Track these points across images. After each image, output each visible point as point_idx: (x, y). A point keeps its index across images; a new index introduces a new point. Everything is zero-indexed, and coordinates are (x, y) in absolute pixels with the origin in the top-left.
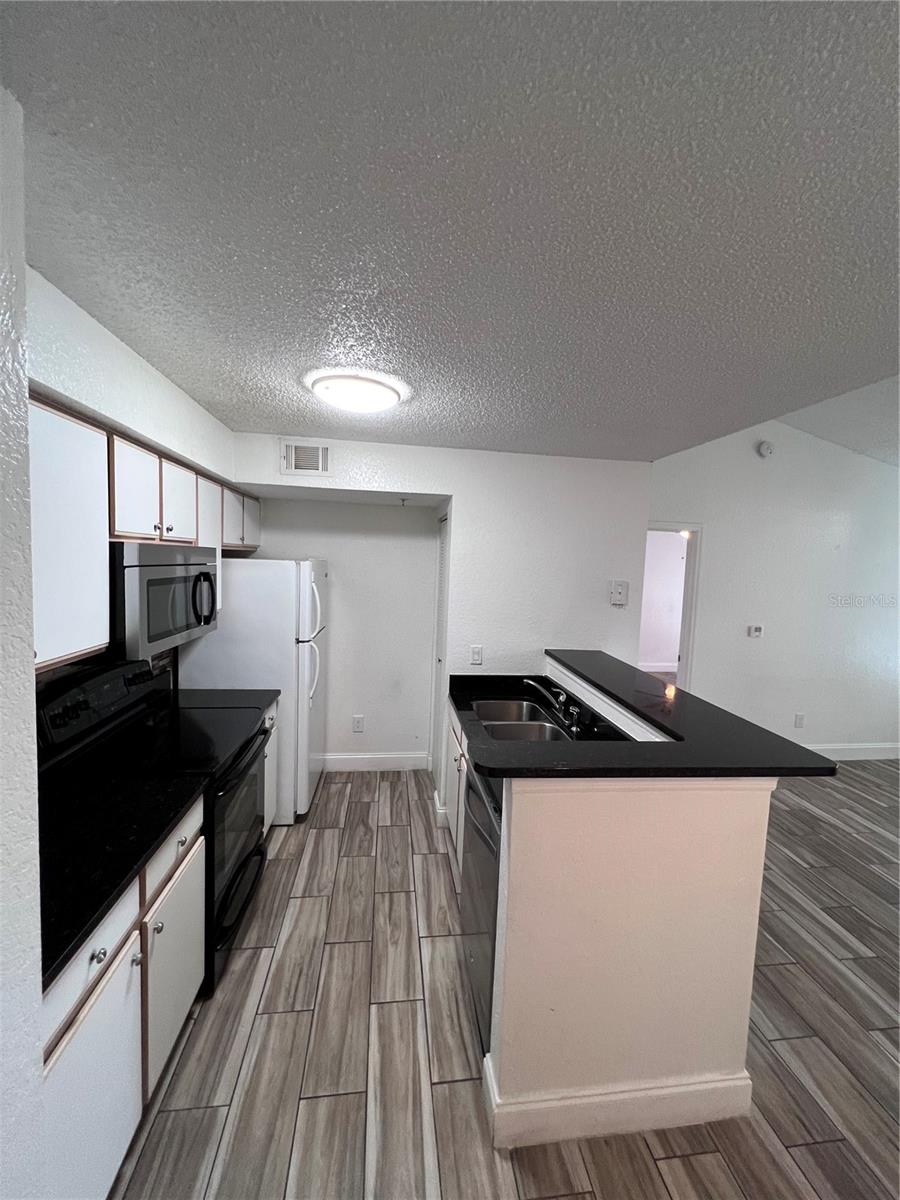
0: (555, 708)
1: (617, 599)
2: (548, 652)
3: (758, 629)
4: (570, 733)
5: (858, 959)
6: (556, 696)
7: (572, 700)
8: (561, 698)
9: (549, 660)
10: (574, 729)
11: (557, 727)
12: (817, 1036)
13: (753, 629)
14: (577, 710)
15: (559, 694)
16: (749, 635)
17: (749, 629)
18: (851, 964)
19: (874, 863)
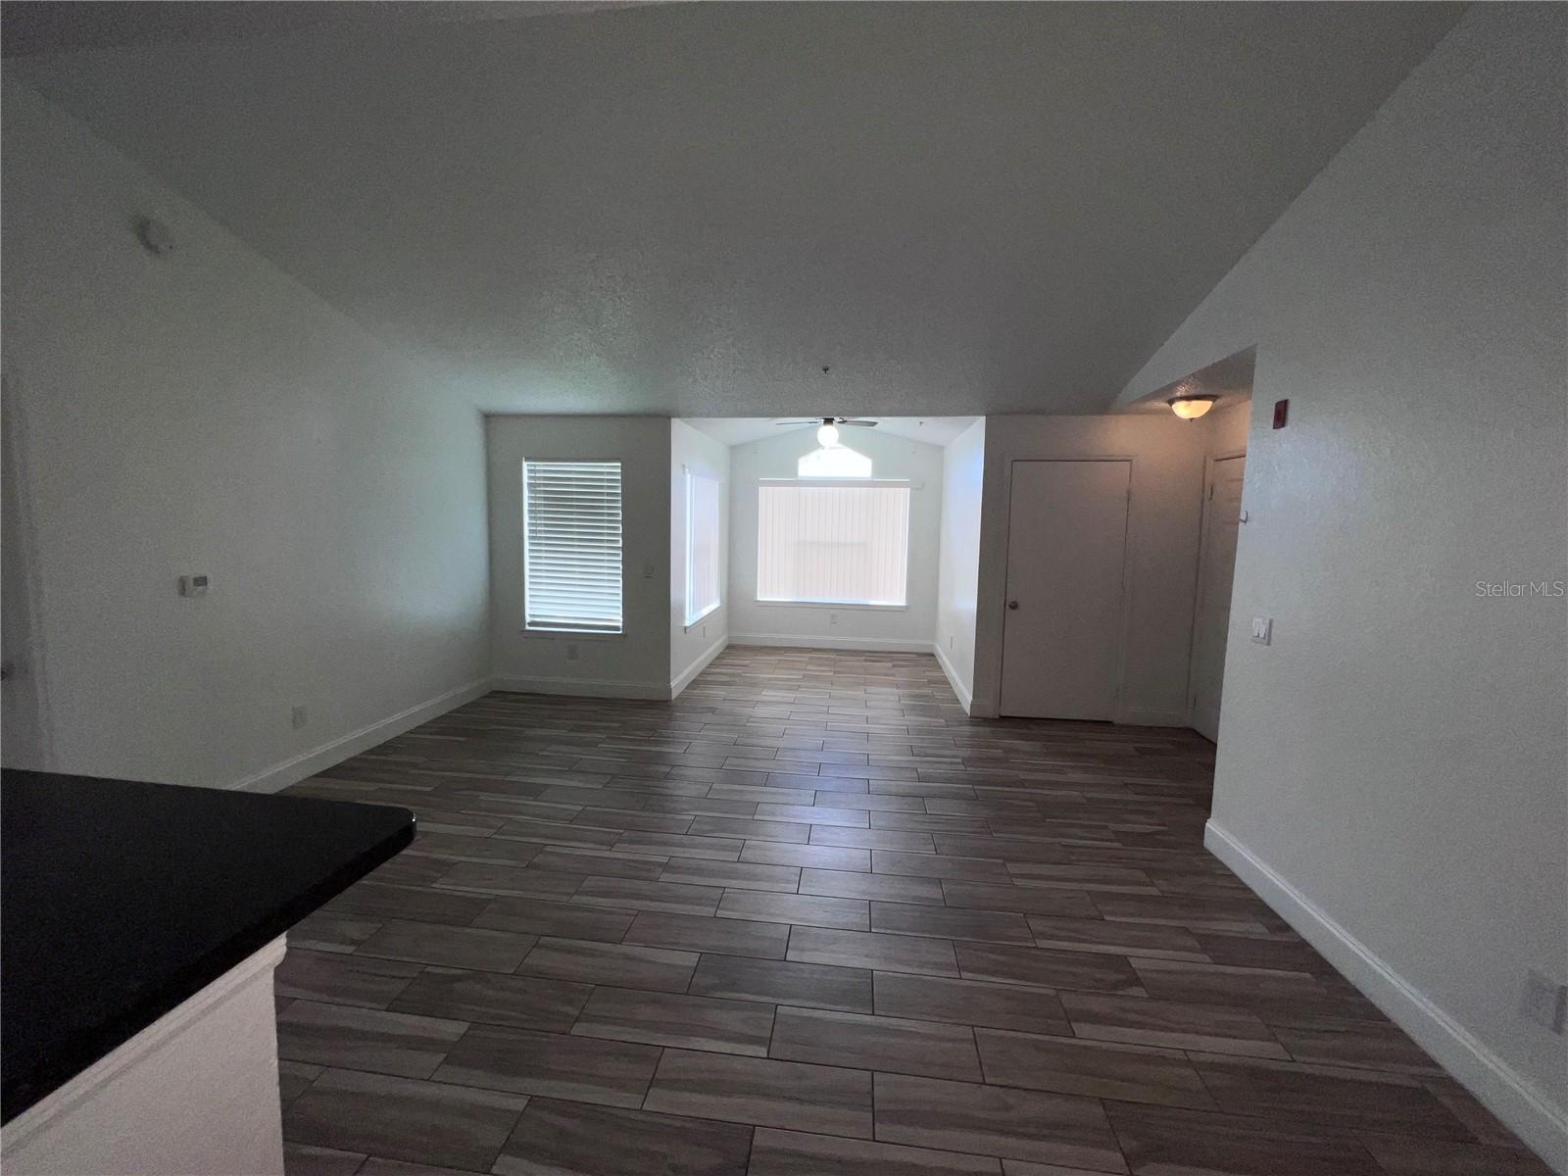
5: (453, 1054)
13: (191, 582)
16: (185, 591)
17: (184, 581)
18: (446, 1070)
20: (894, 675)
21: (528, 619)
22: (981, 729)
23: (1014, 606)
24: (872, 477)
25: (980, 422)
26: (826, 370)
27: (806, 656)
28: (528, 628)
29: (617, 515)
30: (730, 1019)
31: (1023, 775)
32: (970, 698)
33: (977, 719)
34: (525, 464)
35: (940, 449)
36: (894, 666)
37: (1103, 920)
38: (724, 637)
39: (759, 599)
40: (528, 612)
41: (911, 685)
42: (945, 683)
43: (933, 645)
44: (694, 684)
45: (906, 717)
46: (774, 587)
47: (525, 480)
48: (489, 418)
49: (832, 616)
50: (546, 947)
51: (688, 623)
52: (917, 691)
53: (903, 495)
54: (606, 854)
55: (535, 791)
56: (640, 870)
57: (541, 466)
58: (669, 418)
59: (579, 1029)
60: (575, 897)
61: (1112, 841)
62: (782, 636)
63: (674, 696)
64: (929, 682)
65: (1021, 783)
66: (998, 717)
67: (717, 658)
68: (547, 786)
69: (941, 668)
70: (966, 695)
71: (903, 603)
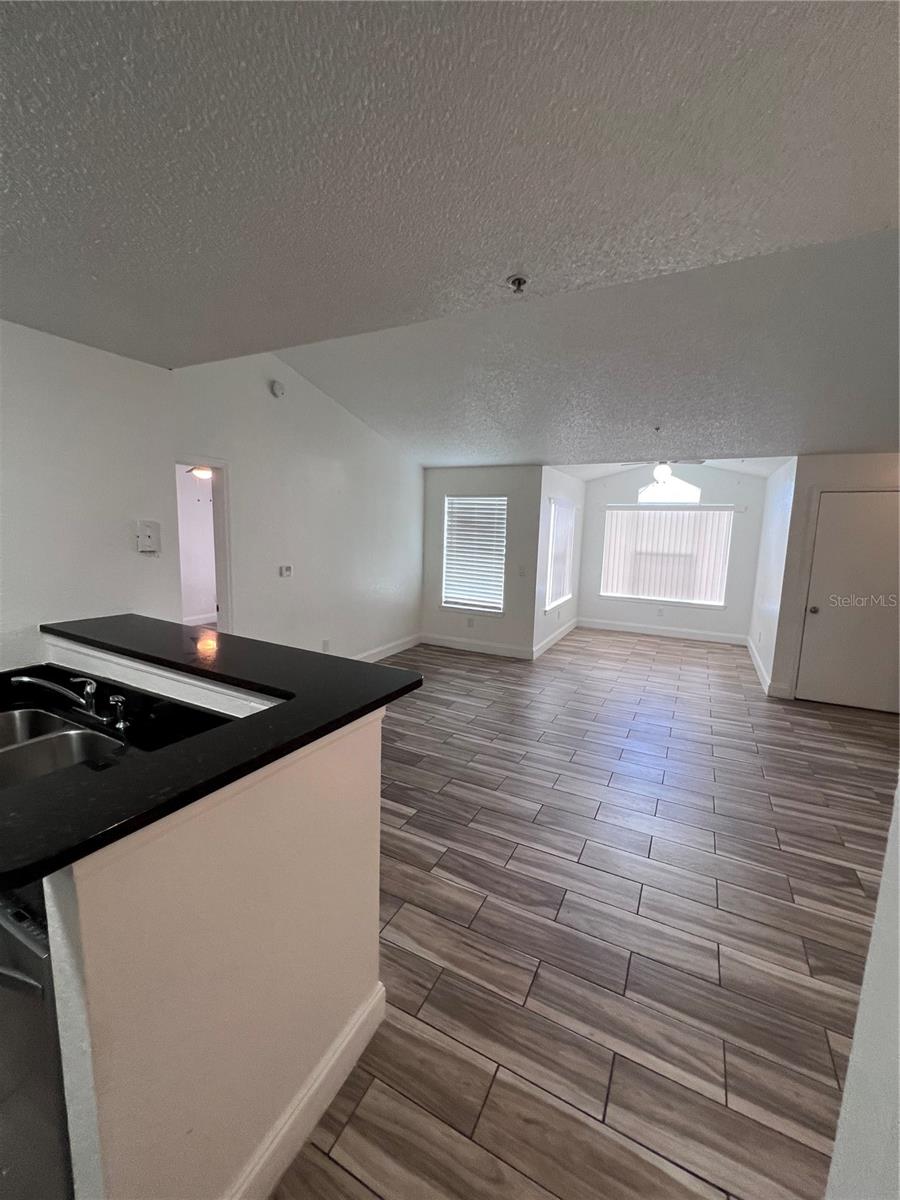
0: (80, 705)
1: (148, 545)
2: (45, 629)
3: (288, 569)
4: (115, 733)
5: (410, 821)
6: (79, 688)
7: (106, 687)
8: (88, 689)
9: (50, 639)
10: (120, 725)
11: (89, 731)
12: (406, 902)
13: (284, 569)
14: (121, 698)
15: (83, 685)
16: (281, 574)
17: (281, 568)
18: (407, 827)
19: (395, 741)
20: (707, 659)
21: (444, 599)
22: (776, 706)
23: (815, 611)
24: (701, 502)
25: (792, 462)
26: (657, 429)
27: (635, 640)
28: (443, 604)
29: (503, 532)
30: (558, 840)
31: (803, 743)
32: (769, 681)
33: (773, 699)
34: (446, 499)
35: (765, 479)
36: (708, 653)
37: (843, 845)
38: (574, 620)
39: (602, 593)
40: (444, 594)
41: (722, 667)
42: (752, 669)
43: (746, 640)
44: (550, 651)
45: (712, 690)
46: (614, 585)
47: (446, 510)
48: (426, 469)
49: (660, 610)
50: (454, 784)
51: (547, 608)
52: (725, 673)
53: (726, 518)
54: (488, 744)
55: (448, 704)
56: (508, 756)
57: (456, 500)
58: (541, 466)
59: (471, 825)
60: (471, 763)
61: (874, 799)
62: (617, 623)
63: (534, 658)
64: (737, 667)
65: (801, 748)
66: (792, 698)
67: (568, 635)
68: (454, 702)
69: (750, 657)
70: (766, 680)
71: (722, 604)
